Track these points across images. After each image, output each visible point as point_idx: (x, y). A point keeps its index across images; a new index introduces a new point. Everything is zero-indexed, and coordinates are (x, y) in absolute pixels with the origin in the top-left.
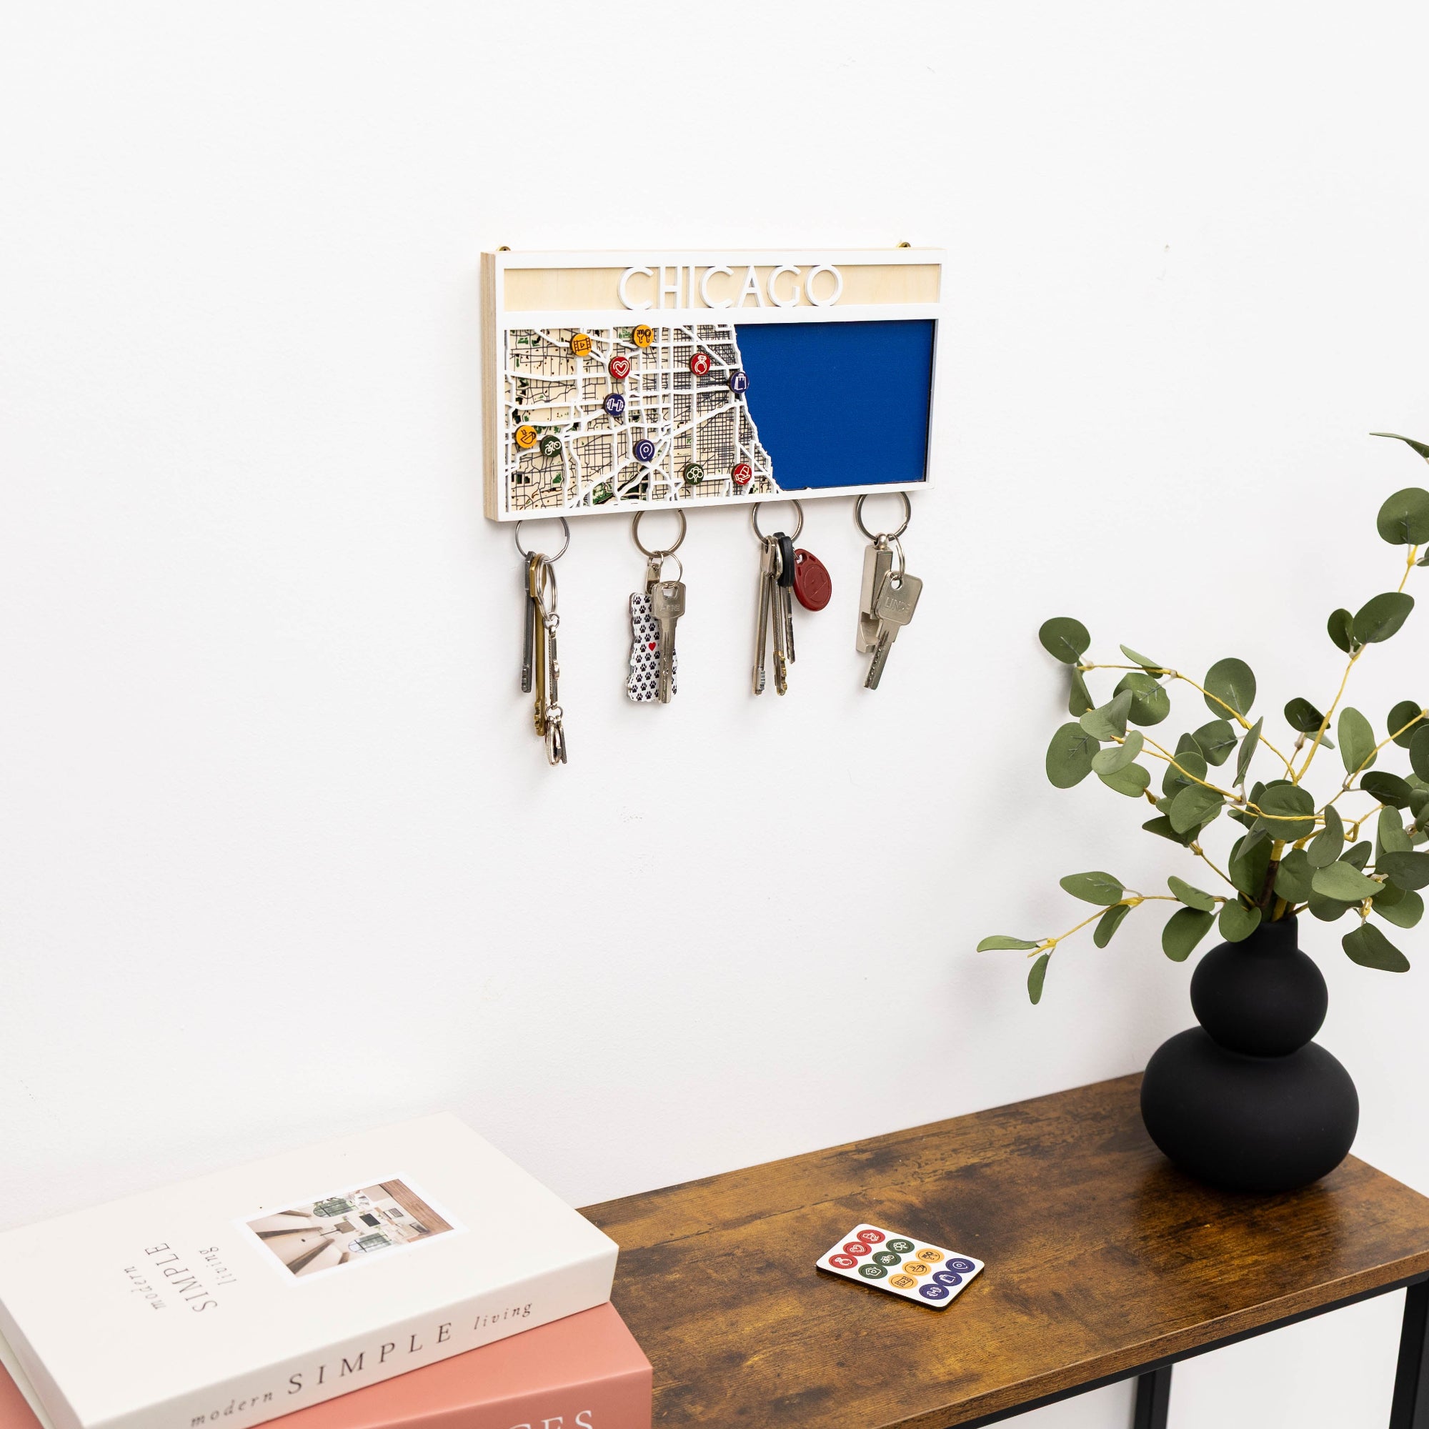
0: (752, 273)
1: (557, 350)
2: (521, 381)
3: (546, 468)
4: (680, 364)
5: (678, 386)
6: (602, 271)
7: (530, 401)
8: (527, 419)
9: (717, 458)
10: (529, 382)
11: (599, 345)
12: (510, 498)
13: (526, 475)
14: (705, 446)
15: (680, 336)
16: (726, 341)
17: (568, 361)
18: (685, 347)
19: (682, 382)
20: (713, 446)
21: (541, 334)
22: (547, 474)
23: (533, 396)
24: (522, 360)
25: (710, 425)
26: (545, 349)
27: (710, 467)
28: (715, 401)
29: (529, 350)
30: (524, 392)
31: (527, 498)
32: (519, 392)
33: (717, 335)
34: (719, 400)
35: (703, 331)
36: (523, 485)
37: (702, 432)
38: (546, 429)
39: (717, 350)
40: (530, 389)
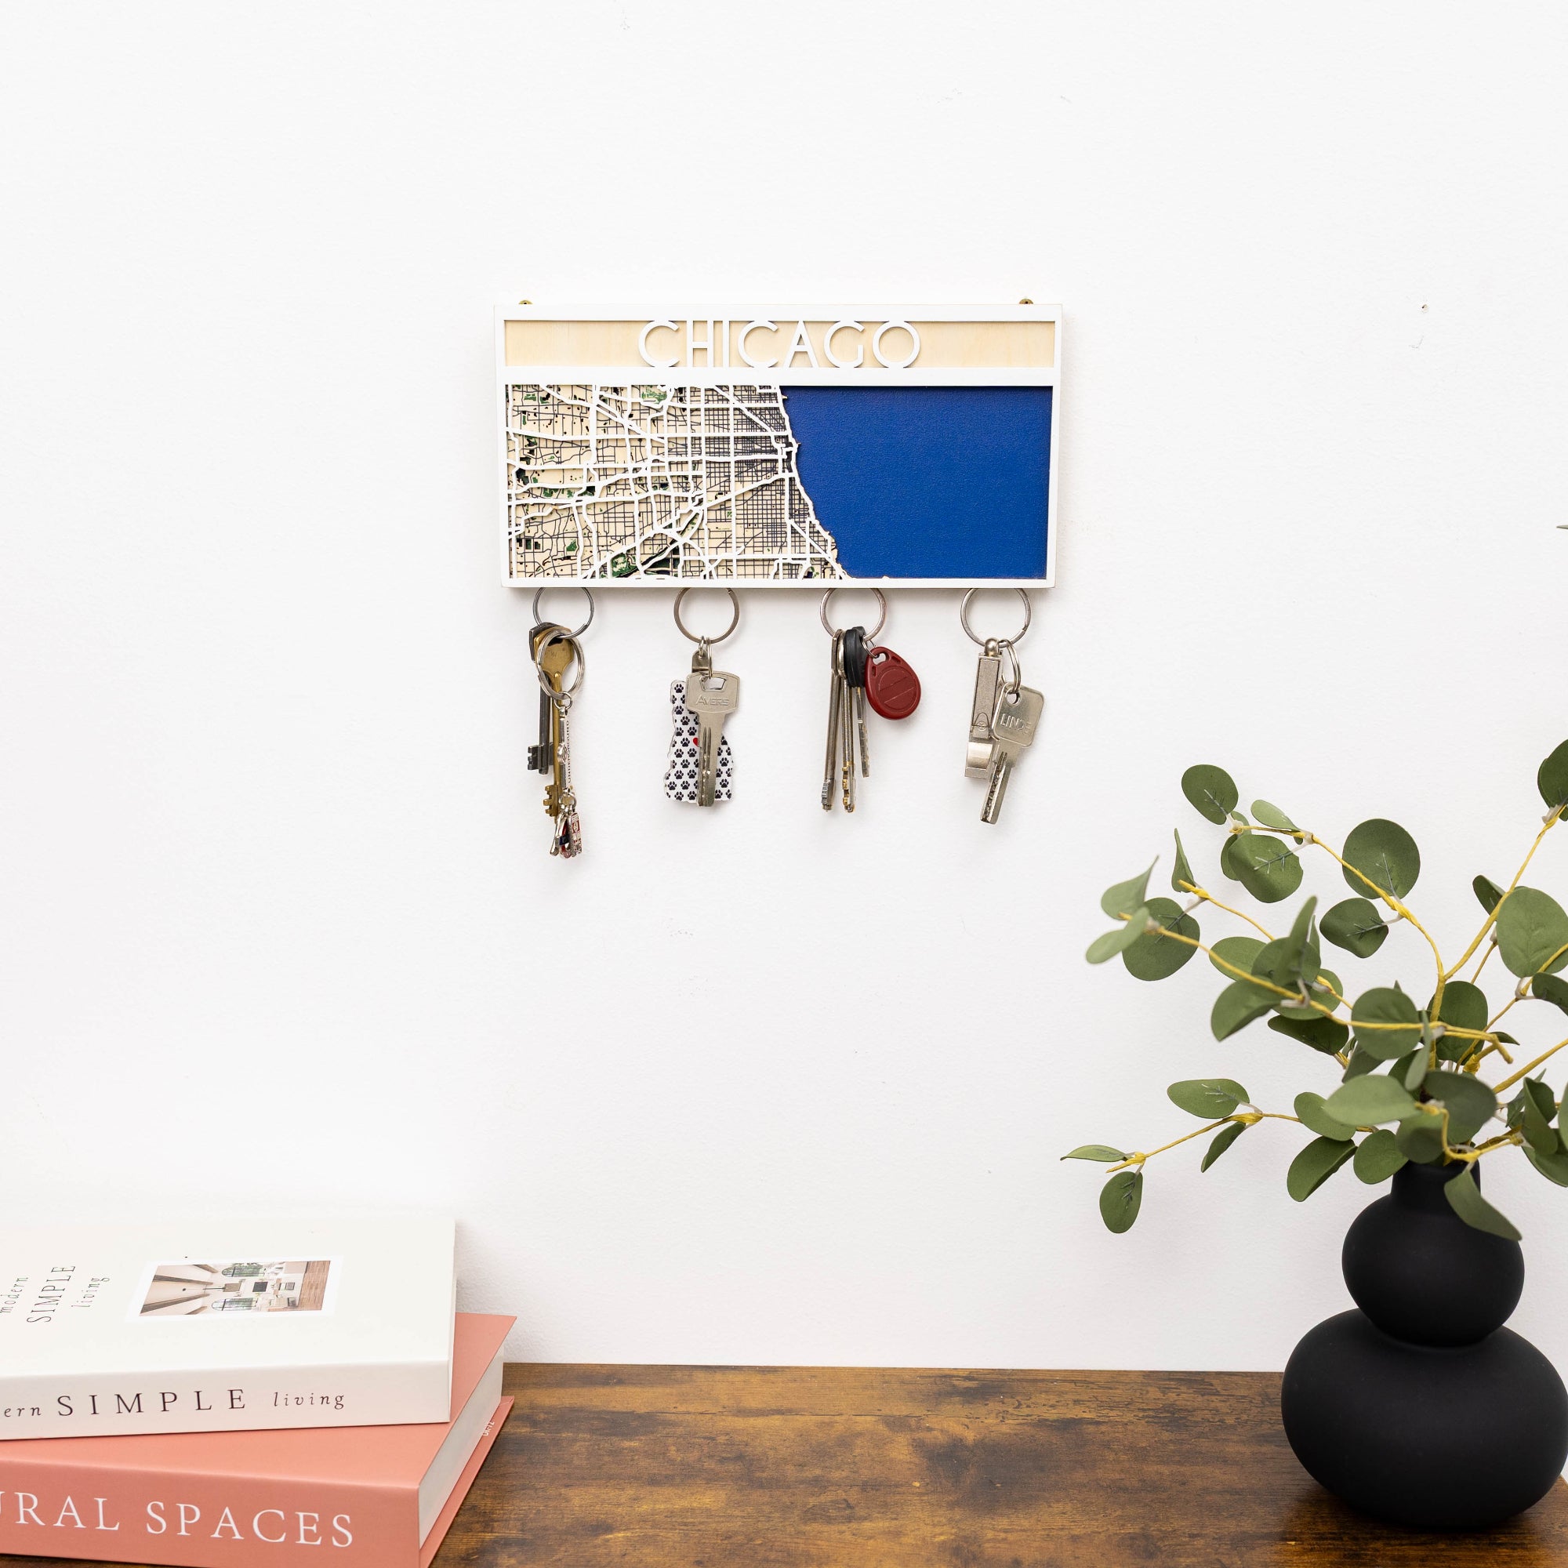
0: (801, 329)
1: (569, 408)
2: (528, 440)
3: (558, 534)
4: (716, 428)
5: (710, 453)
6: (620, 325)
7: (540, 461)
8: (536, 480)
9: (765, 535)
10: (537, 441)
11: (619, 404)
12: (514, 565)
13: (535, 540)
14: (750, 521)
15: (715, 398)
16: (774, 405)
17: (582, 420)
18: (722, 410)
19: (719, 448)
20: (760, 521)
21: (550, 391)
22: (560, 541)
23: (542, 456)
24: (530, 418)
25: (755, 498)
26: (556, 407)
27: (756, 544)
28: (762, 471)
29: (537, 408)
30: (532, 452)
31: (537, 565)
32: (525, 451)
33: (762, 397)
34: (766, 471)
35: (744, 393)
36: (532, 550)
37: (745, 504)
38: (558, 493)
39: (761, 415)
40: (538, 449)
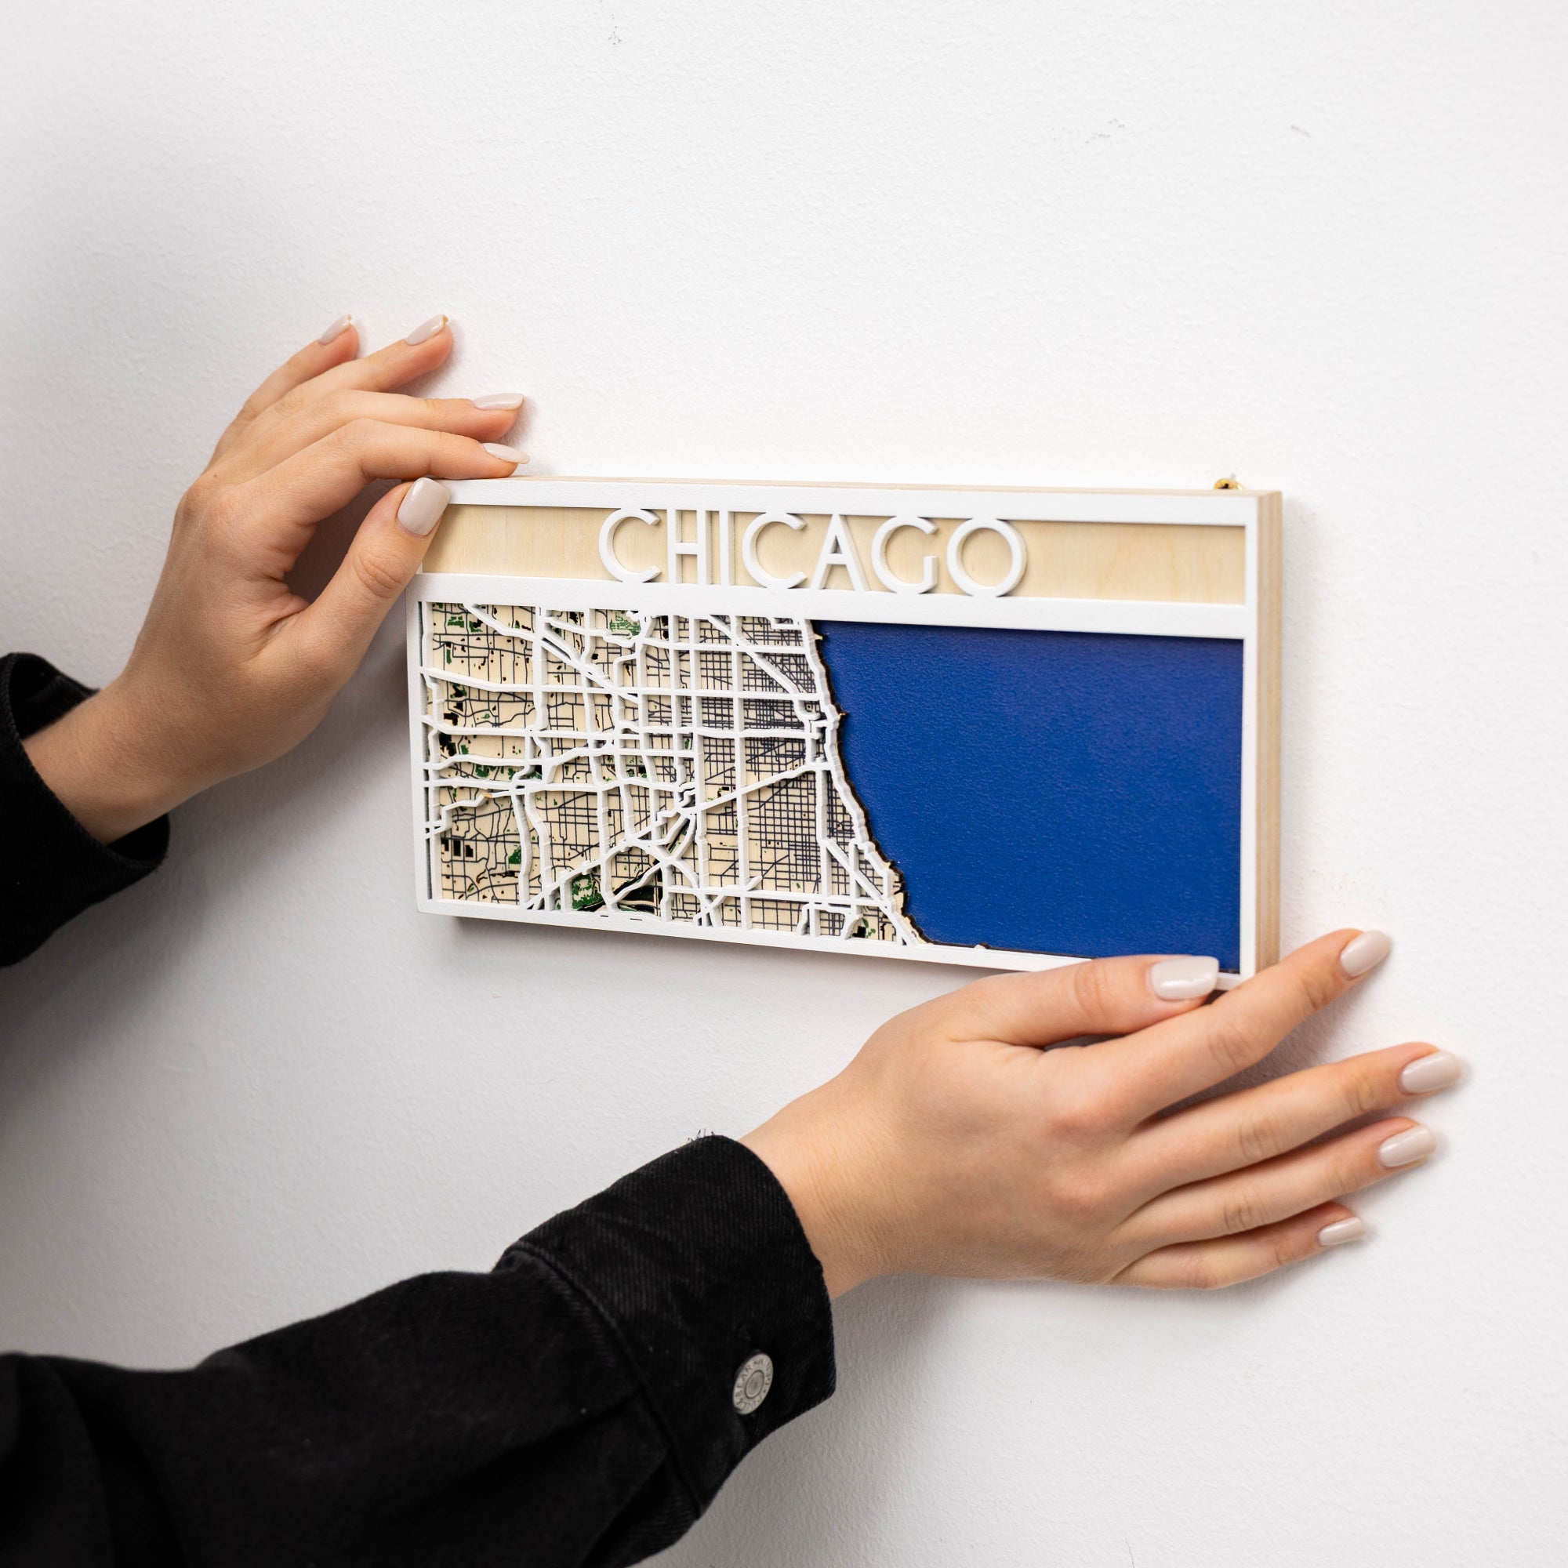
0: (836, 528)
1: (509, 641)
2: (454, 688)
3: (497, 836)
4: (718, 683)
5: (709, 722)
6: (577, 514)
7: (470, 720)
8: (465, 751)
9: (793, 861)
10: (467, 690)
12: (436, 877)
13: (467, 843)
14: (770, 837)
15: (707, 634)
16: (796, 649)
17: (527, 660)
18: (719, 653)
19: (722, 715)
20: (785, 837)
22: (500, 846)
23: (473, 714)
24: (456, 653)
25: (777, 799)
26: (491, 639)
27: (779, 875)
28: (785, 756)
29: (466, 638)
30: (459, 706)
31: (469, 882)
32: (452, 705)
33: (783, 637)
34: (792, 756)
35: (758, 628)
36: (461, 858)
37: (762, 809)
38: (495, 771)
39: (784, 665)
40: (468, 701)
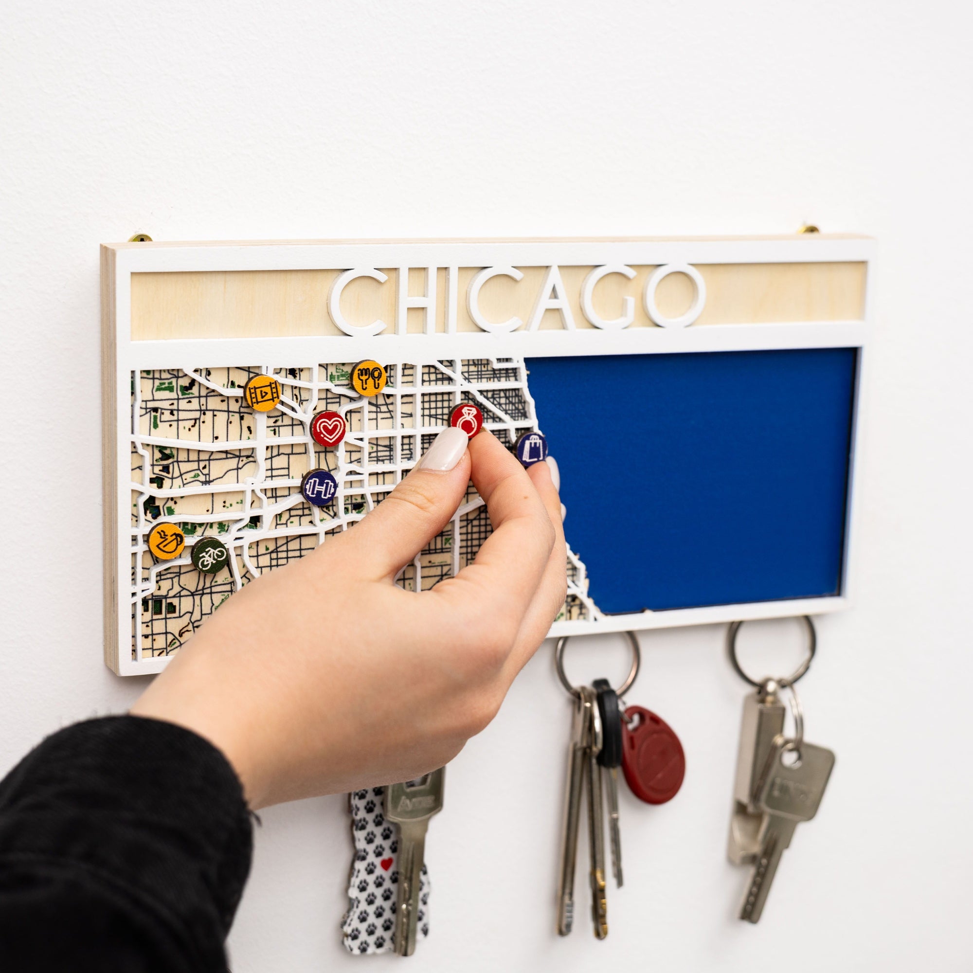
0: (555, 277)
1: (223, 401)
2: (160, 451)
3: (203, 589)
4: (433, 420)
6: (300, 275)
7: (177, 482)
8: (171, 512)
10: (175, 452)
11: (296, 392)
12: (139, 638)
13: (169, 601)
15: (433, 377)
16: (511, 384)
17: (242, 418)
18: (443, 394)
21: (196, 376)
22: (206, 599)
23: (181, 475)
24: (164, 418)
26: (203, 400)
29: (175, 402)
30: (166, 469)
31: (170, 638)
32: (157, 469)
33: (496, 374)
35: (472, 368)
36: (163, 616)
37: (470, 526)
38: (203, 528)
39: (494, 398)
40: (176, 464)
